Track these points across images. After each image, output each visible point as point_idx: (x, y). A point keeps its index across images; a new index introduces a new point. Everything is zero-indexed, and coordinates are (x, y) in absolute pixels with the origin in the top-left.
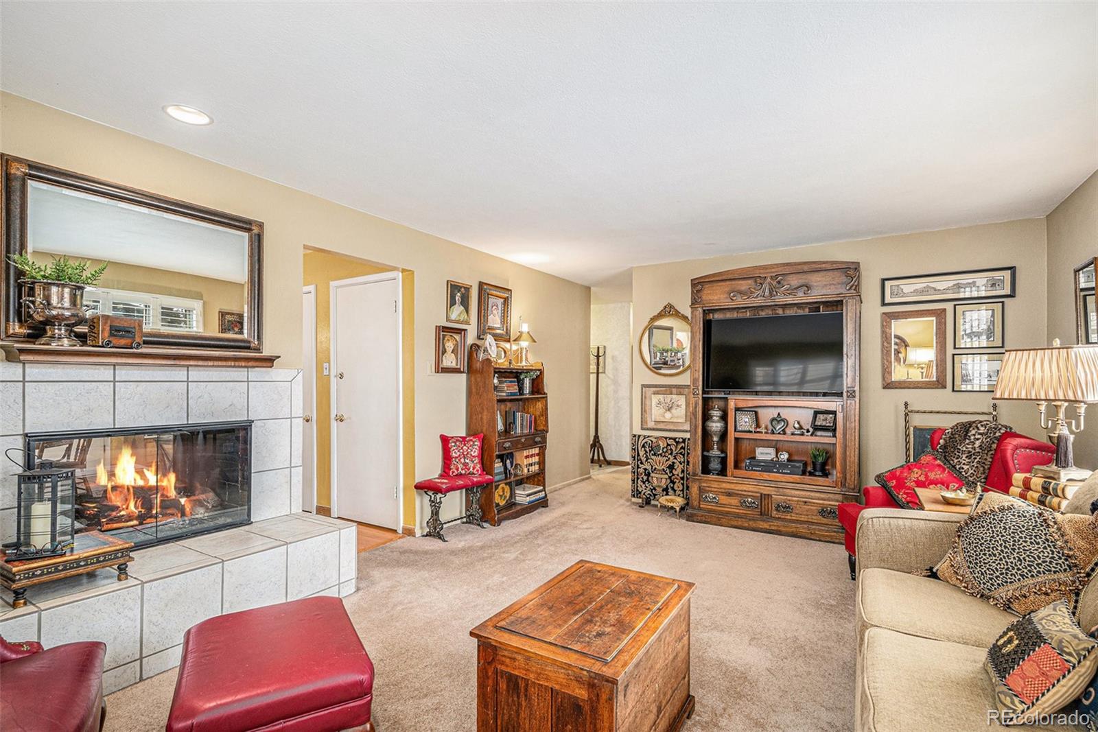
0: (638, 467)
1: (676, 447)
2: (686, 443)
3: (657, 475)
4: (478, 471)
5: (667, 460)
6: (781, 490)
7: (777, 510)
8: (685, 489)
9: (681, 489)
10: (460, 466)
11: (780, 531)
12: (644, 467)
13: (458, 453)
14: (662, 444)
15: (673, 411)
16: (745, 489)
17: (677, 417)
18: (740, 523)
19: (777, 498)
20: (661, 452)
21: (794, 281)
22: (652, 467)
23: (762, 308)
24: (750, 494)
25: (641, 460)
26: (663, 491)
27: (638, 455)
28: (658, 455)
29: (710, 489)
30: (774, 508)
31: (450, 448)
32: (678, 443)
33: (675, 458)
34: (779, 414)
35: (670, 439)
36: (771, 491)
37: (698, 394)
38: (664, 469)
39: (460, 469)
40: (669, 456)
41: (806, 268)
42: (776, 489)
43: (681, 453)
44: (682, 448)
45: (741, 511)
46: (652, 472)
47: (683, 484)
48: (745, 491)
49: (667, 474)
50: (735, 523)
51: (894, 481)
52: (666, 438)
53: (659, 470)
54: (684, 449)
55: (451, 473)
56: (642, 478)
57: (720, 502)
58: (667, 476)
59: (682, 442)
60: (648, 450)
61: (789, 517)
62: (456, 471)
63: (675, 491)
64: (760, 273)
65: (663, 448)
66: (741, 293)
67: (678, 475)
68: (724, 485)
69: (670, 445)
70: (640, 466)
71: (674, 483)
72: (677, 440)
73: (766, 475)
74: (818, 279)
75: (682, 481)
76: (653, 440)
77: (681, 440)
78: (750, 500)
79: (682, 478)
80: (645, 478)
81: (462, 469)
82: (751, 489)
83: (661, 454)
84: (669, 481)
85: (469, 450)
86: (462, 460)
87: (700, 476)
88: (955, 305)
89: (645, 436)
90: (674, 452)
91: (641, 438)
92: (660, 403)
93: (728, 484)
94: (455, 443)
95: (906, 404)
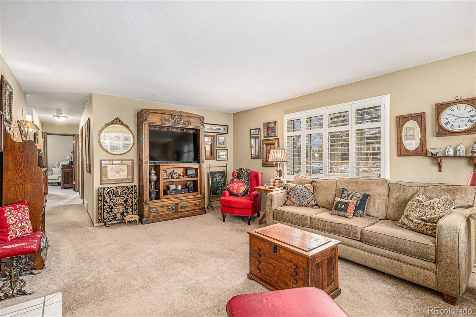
0: (104, 205)
1: (128, 191)
2: (133, 188)
3: (117, 207)
4: (31, 230)
5: (123, 198)
6: (182, 200)
7: (181, 209)
8: (133, 211)
9: (131, 211)
10: (18, 230)
11: (182, 216)
12: (109, 204)
13: (15, 220)
14: (120, 191)
15: (121, 173)
16: (169, 203)
17: (123, 176)
18: (167, 218)
19: (181, 204)
20: (119, 194)
21: (185, 119)
22: (114, 203)
23: (172, 128)
24: (171, 204)
25: (106, 201)
26: (121, 214)
27: (104, 198)
28: (118, 197)
29: (154, 206)
30: (180, 208)
31: (6, 217)
32: (129, 188)
33: (128, 196)
34: (173, 171)
35: (124, 187)
36: (178, 201)
37: (147, 164)
38: (121, 203)
39: (18, 233)
40: (125, 196)
41: (189, 115)
42: (180, 200)
43: (131, 193)
44: (131, 191)
45: (168, 213)
46: (114, 206)
47: (132, 209)
48: (169, 204)
49: (123, 205)
50: (166, 218)
51: (231, 188)
52: (122, 187)
53: (119, 204)
54: (133, 191)
55: (9, 239)
56: (107, 211)
57: (159, 211)
58: (123, 207)
59: (131, 188)
60: (111, 195)
61: (185, 210)
62: (14, 236)
63: (128, 213)
64: (174, 114)
65: (121, 193)
66: (165, 120)
67: (130, 205)
68: (160, 203)
69: (124, 190)
70: (106, 204)
71: (127, 209)
72: (128, 187)
73: (175, 196)
74: (193, 120)
75: (132, 207)
76: (114, 189)
77: (130, 187)
78: (171, 207)
79: (132, 206)
80: (109, 210)
81: (20, 232)
82: (171, 203)
83: (120, 196)
84: (124, 208)
85: (23, 215)
86: (19, 225)
87: (149, 202)
88: (217, 134)
89: (108, 188)
90: (127, 194)
91: (106, 189)
92: (112, 169)
93: (162, 203)
94: (10, 211)
95: (209, 165)
